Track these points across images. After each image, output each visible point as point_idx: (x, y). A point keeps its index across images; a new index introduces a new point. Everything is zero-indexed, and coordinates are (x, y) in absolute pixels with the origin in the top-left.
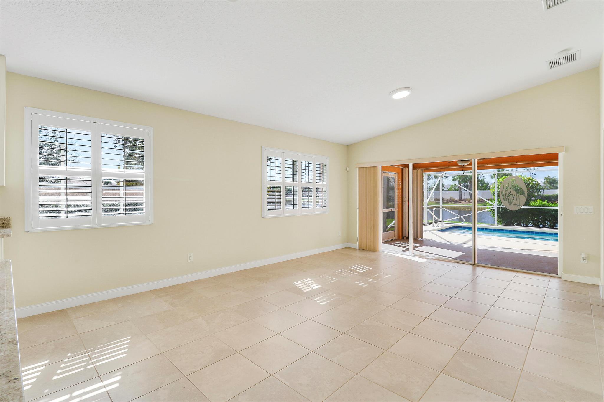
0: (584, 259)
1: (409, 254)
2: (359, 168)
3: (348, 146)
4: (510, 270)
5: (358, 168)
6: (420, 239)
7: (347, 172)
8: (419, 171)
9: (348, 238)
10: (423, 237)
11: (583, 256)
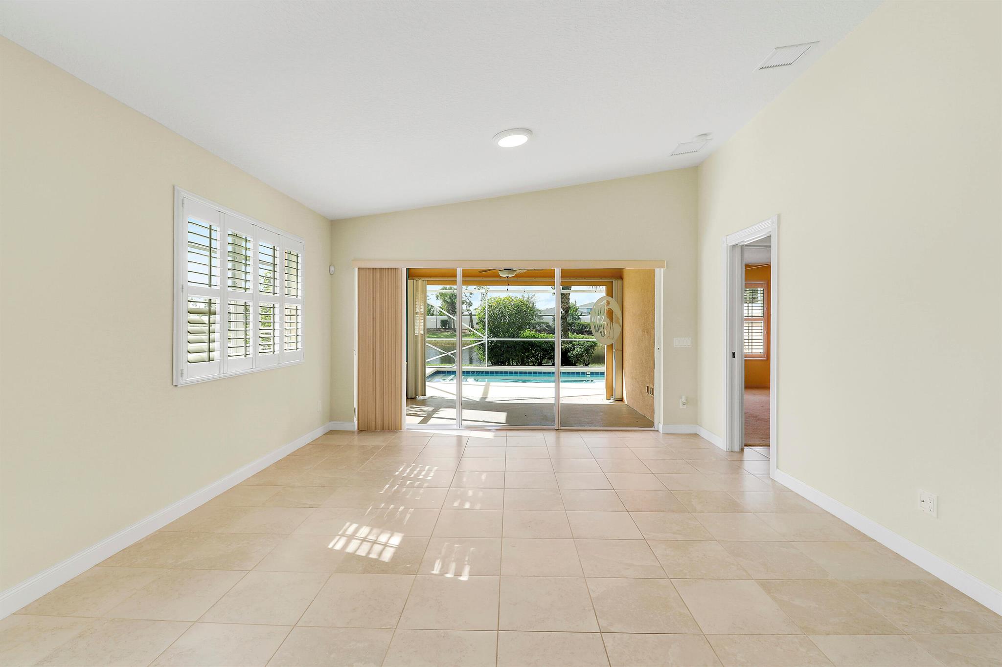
0: (684, 404)
1: (457, 427)
2: (359, 268)
3: (332, 221)
4: (603, 430)
5: (357, 268)
6: (421, 397)
7: (331, 274)
8: (420, 281)
9: (333, 413)
10: (427, 394)
11: (684, 400)
